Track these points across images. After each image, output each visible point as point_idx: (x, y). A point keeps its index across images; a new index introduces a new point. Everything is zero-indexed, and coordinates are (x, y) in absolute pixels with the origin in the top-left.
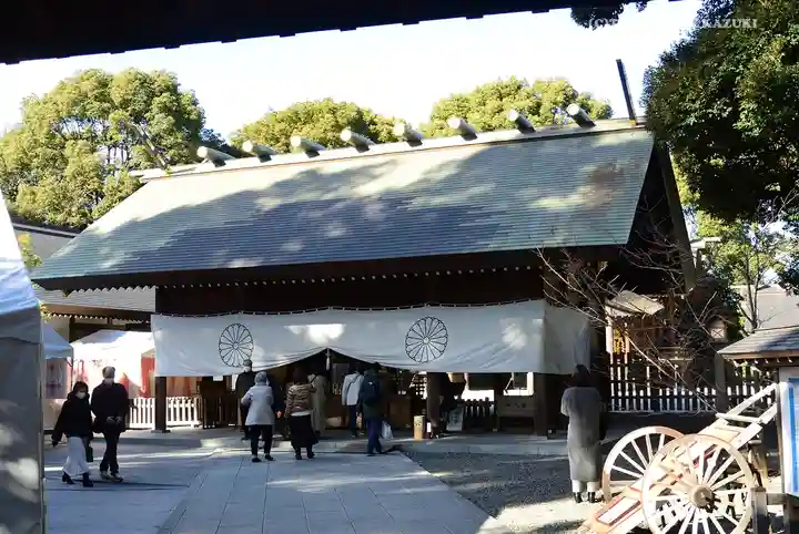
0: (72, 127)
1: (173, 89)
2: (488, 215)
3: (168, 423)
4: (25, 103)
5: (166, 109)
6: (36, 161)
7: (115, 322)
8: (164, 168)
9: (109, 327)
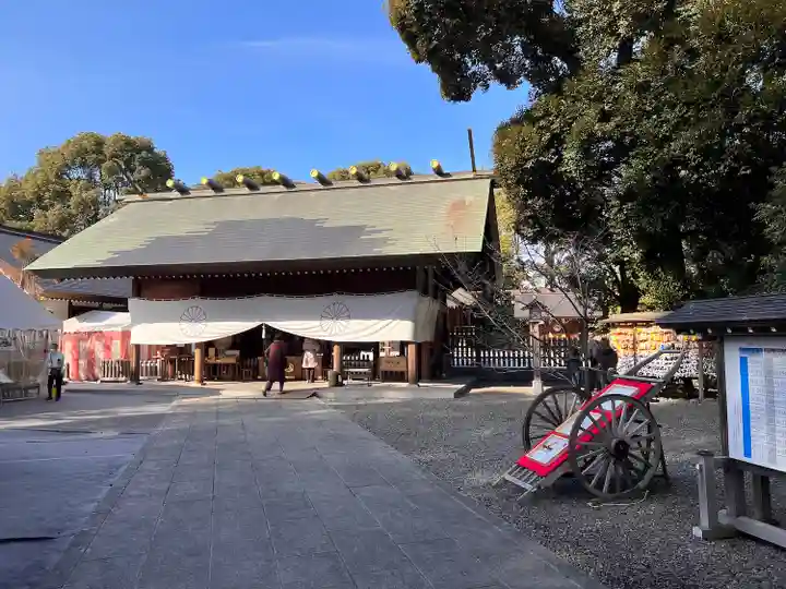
0: (77, 173)
1: (150, 149)
2: (380, 231)
3: (141, 378)
4: (41, 153)
5: (145, 163)
6: (47, 195)
7: (106, 305)
8: (141, 194)
9: (100, 308)
